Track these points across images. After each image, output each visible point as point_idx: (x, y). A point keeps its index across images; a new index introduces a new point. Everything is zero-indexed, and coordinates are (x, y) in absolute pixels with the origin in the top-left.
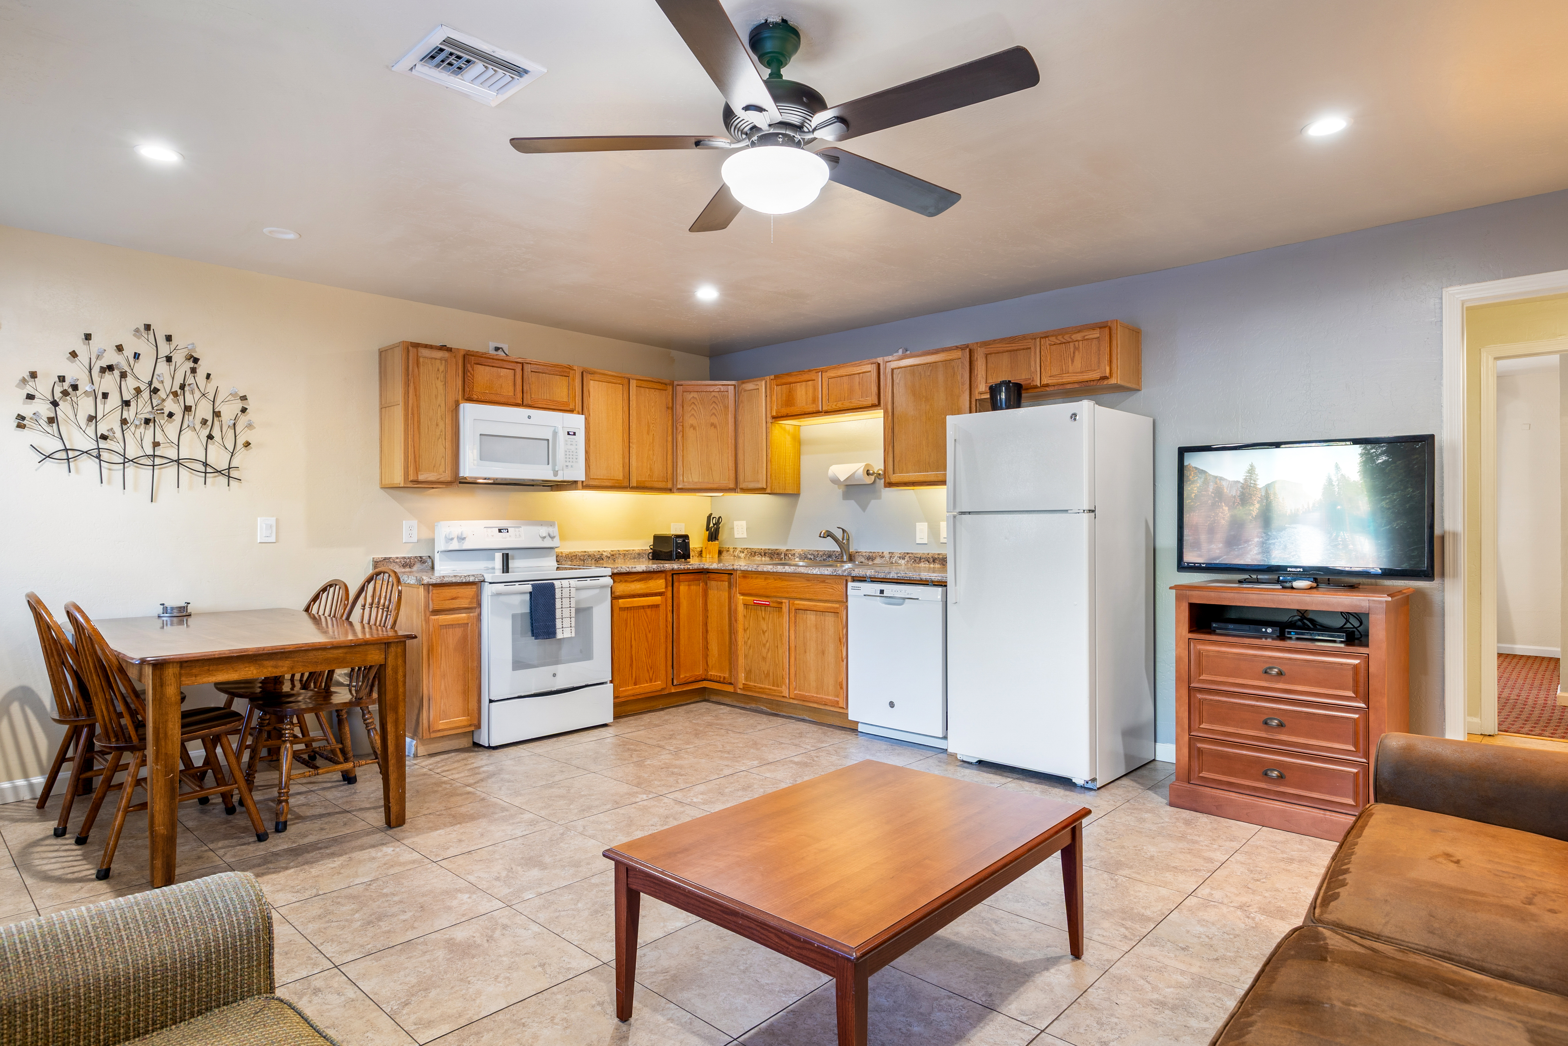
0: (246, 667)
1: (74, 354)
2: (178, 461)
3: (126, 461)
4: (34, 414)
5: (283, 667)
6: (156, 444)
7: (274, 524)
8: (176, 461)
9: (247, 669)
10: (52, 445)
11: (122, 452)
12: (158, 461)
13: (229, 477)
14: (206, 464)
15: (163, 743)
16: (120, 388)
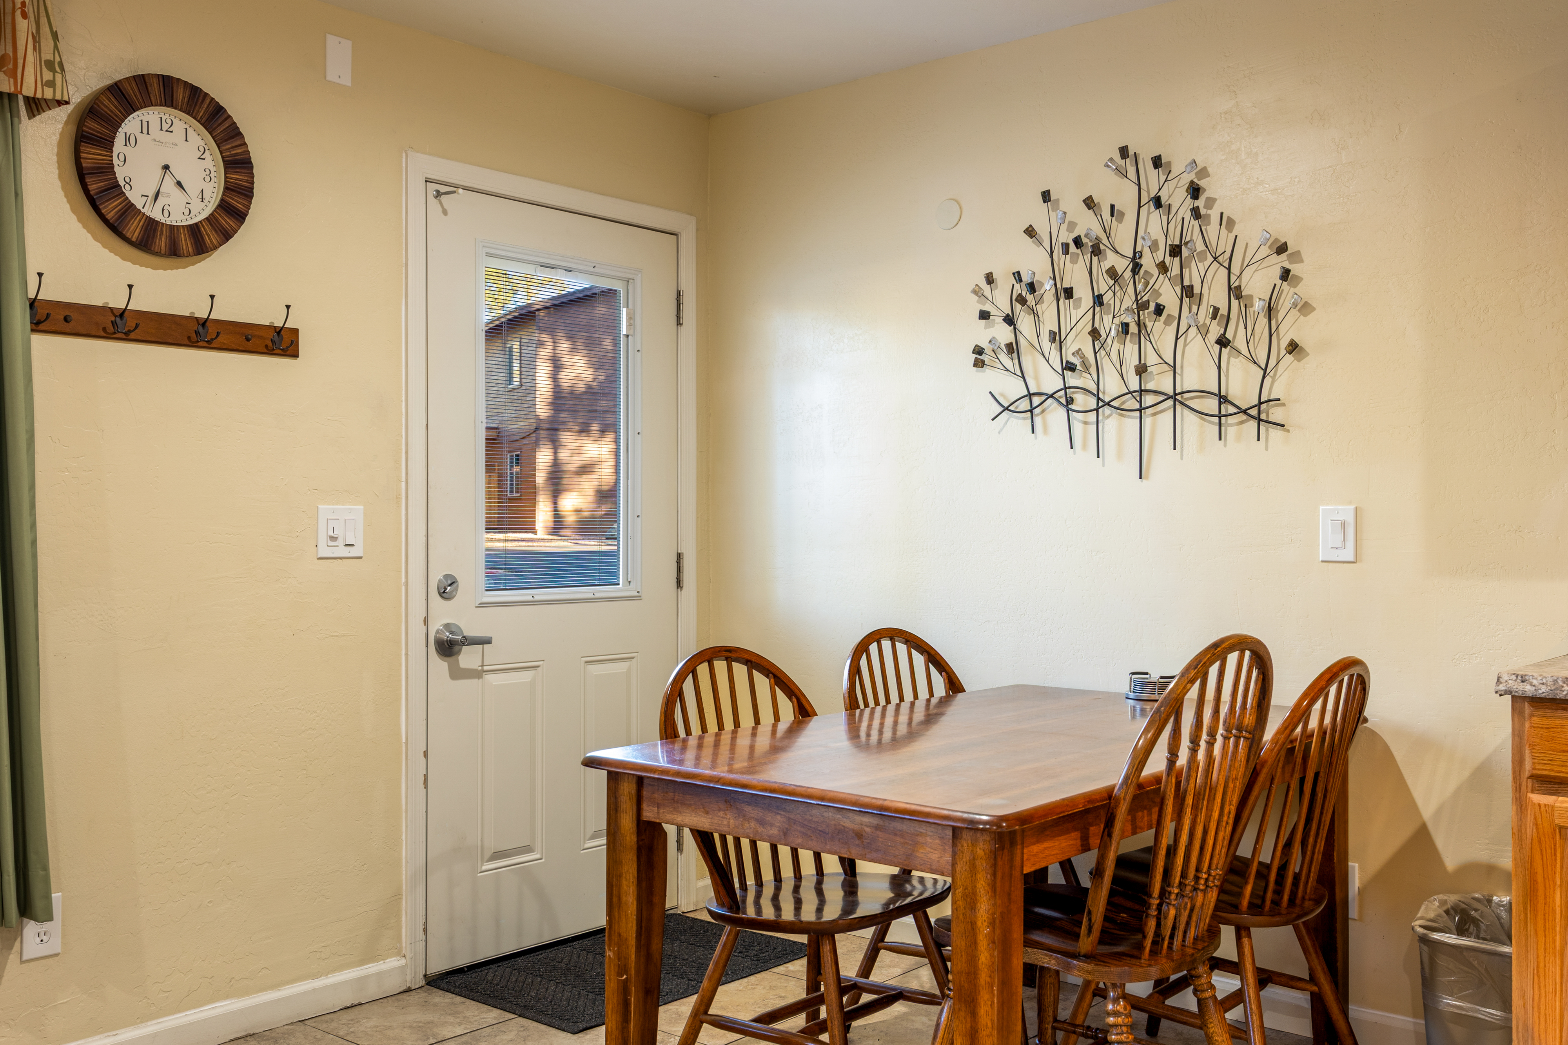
0: (720, 810)
1: (1030, 232)
2: (1174, 397)
3: (1102, 404)
4: (990, 341)
5: (772, 825)
6: (1141, 370)
7: (1350, 519)
8: (1171, 397)
9: (721, 813)
10: (1013, 389)
11: (1094, 391)
12: (1149, 400)
13: (1260, 420)
14: (1223, 399)
15: (616, 914)
16: (1091, 273)
